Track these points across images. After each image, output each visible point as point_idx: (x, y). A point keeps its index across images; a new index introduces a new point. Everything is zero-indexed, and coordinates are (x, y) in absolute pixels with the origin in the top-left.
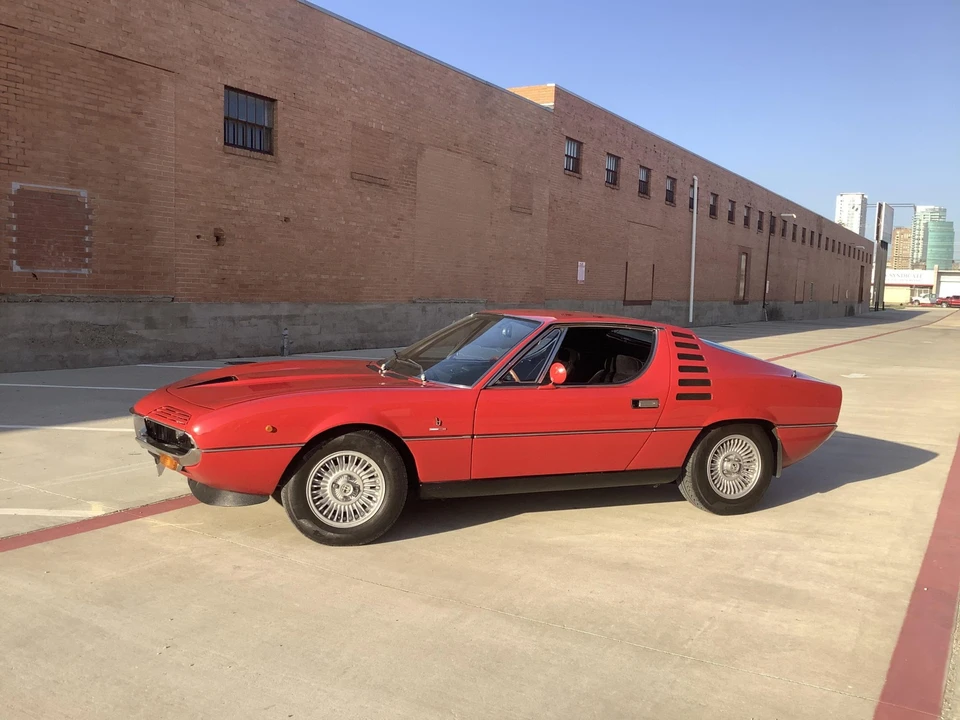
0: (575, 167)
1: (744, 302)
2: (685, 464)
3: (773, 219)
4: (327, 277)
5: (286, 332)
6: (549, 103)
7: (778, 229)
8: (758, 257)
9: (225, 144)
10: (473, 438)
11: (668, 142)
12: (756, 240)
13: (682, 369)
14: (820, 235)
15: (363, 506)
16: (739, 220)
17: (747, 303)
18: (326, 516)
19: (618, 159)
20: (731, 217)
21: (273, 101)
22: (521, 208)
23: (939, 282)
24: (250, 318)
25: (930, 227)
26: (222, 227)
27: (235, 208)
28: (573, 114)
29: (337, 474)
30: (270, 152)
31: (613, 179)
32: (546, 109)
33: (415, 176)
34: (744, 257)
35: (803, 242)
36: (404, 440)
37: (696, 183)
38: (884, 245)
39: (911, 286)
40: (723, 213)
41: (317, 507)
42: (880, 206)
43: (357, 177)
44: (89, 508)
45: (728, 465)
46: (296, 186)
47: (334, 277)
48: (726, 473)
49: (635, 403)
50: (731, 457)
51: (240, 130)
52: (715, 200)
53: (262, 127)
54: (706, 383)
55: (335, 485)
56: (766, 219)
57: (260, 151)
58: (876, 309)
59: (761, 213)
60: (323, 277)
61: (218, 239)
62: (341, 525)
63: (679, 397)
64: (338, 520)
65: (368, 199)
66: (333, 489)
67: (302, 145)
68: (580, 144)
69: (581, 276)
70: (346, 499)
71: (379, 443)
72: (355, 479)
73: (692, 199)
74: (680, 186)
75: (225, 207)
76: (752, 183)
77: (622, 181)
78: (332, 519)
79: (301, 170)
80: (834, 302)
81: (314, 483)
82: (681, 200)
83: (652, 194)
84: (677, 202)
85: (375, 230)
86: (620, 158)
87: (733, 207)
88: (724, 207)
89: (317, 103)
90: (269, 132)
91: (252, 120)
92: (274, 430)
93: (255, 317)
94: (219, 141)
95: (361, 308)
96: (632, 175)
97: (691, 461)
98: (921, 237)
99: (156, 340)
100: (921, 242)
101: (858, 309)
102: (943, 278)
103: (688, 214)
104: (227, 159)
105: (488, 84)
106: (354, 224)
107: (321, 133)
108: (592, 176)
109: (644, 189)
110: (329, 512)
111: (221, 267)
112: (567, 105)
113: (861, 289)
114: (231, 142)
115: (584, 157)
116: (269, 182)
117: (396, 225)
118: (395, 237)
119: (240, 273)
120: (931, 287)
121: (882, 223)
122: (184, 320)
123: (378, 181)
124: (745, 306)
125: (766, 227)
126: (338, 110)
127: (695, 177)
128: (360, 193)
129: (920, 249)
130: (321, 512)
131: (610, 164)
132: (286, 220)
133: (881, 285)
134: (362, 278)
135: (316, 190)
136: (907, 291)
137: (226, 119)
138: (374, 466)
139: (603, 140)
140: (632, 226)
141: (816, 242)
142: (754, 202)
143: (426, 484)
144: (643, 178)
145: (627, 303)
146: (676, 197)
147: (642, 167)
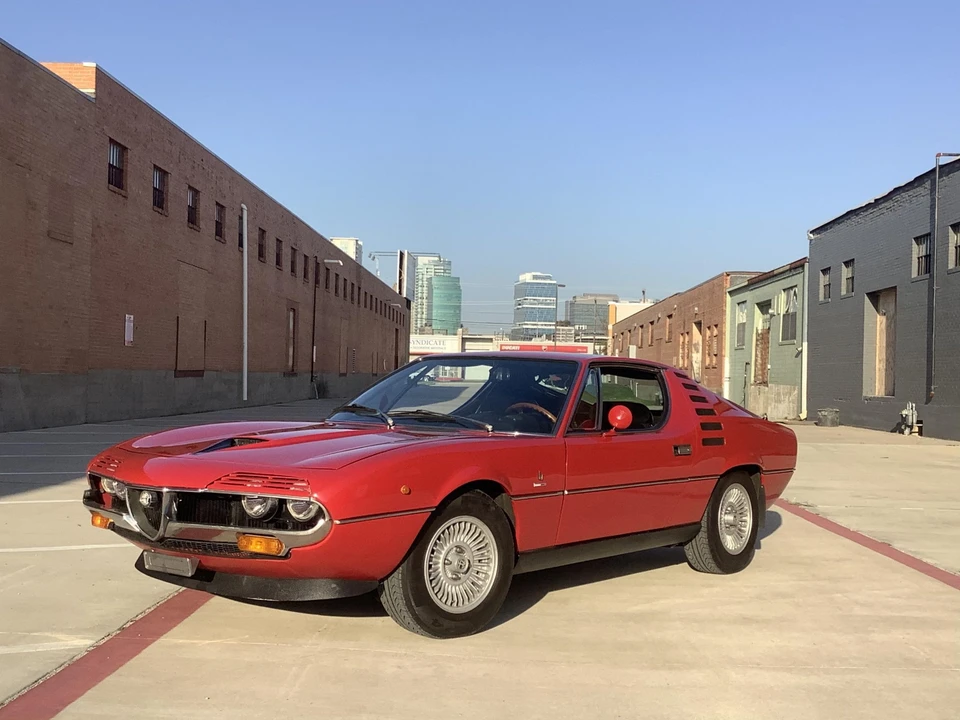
0: (117, 177)
1: (292, 373)
2: (702, 519)
3: (317, 264)
6: (89, 89)
7: (322, 279)
8: (305, 314)
10: (565, 494)
11: (216, 157)
12: (301, 291)
13: (698, 412)
14: (359, 288)
15: (475, 584)
16: (287, 265)
17: (295, 375)
18: (441, 599)
19: (164, 174)
20: (279, 262)
22: (59, 234)
23: (463, 350)
25: (434, 282)
28: (115, 108)
31: (160, 199)
32: (85, 97)
34: (291, 314)
35: (345, 296)
37: (245, 213)
38: (408, 303)
40: (271, 256)
41: (434, 588)
42: (402, 254)
45: (730, 518)
49: (676, 448)
52: (262, 237)
55: (446, 560)
56: (311, 265)
59: (306, 258)
62: (457, 610)
63: (705, 442)
64: (452, 604)
66: (444, 566)
68: (123, 149)
69: (129, 336)
73: (241, 235)
74: (230, 218)
76: (297, 218)
77: (170, 205)
78: (447, 604)
80: (374, 375)
82: (230, 234)
83: (202, 224)
84: (227, 237)
86: (166, 173)
87: (280, 248)
88: (271, 248)
96: (179, 197)
98: (425, 295)
102: (468, 345)
103: (238, 254)
105: (20, 55)
108: (138, 194)
109: (193, 218)
112: (110, 94)
113: (396, 358)
115: (129, 168)
121: (405, 276)
124: (294, 379)
125: (311, 275)
127: (244, 206)
131: (156, 181)
138: (487, 532)
139: (149, 147)
140: (183, 266)
141: (356, 297)
142: (299, 243)
143: (523, 553)
144: (190, 202)
145: (179, 374)
146: (226, 230)
147: (190, 187)
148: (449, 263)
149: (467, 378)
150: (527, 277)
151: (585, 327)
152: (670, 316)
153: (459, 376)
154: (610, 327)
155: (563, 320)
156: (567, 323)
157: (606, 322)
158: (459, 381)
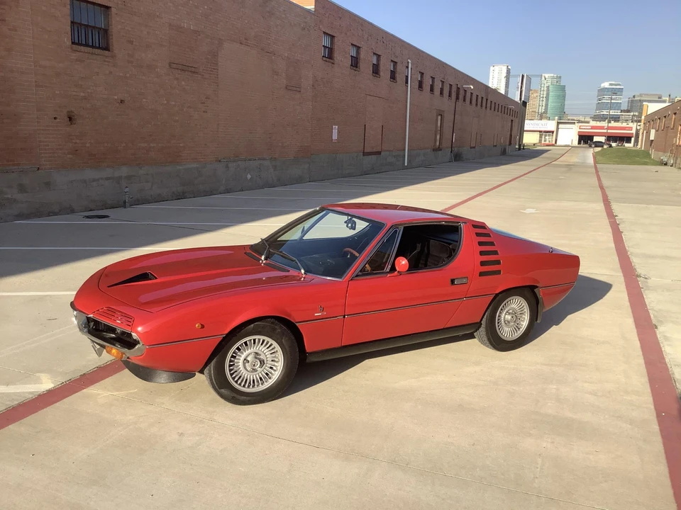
0: (330, 54)
1: (439, 149)
2: (481, 320)
3: (458, 89)
4: (155, 145)
5: (127, 190)
6: (311, 6)
7: (461, 97)
8: (449, 117)
9: (73, 43)
10: (344, 317)
11: (392, 35)
12: (447, 104)
13: (482, 253)
14: (487, 100)
15: (267, 374)
16: (437, 91)
17: (441, 150)
18: (240, 384)
19: (358, 48)
20: (432, 90)
21: (108, 8)
22: (293, 87)
23: (558, 128)
24: (98, 180)
25: (550, 89)
26: (73, 109)
27: (82, 94)
28: (327, 15)
29: (247, 352)
30: (107, 49)
31: (355, 63)
32: (308, 11)
33: (217, 64)
34: (439, 117)
35: (477, 105)
36: (297, 324)
37: (410, 65)
38: (525, 104)
39: (540, 132)
40: (427, 87)
41: (234, 378)
42: (523, 76)
43: (174, 66)
44: (38, 381)
45: (508, 317)
46: (128, 75)
47: (160, 145)
48: (507, 322)
49: (453, 281)
50: (511, 311)
51: (83, 32)
52: (422, 77)
53: (100, 29)
54: (498, 262)
55: (246, 360)
56: (454, 89)
57: (99, 48)
58: (519, 149)
59: (451, 85)
60: (152, 145)
61: (70, 119)
62: (251, 390)
63: (481, 274)
64: (249, 386)
65: (183, 83)
66: (244, 364)
67: (131, 42)
68: (332, 37)
69: (335, 136)
70: (255, 370)
71: (279, 328)
72: (260, 355)
73: (407, 77)
74: (399, 67)
75: (74, 93)
76: (445, 64)
77: (362, 65)
78: (244, 386)
79: (132, 62)
80: (494, 146)
81: (231, 361)
82: (400, 77)
83: (381, 74)
84: (398, 79)
85: (189, 107)
86: (360, 47)
87: (433, 81)
88: (427, 82)
89: (142, 9)
90: (105, 32)
91: (92, 24)
92: (203, 326)
93: (102, 179)
94: (67, 41)
95: (181, 168)
96: (367, 60)
97: (485, 317)
98: (545, 96)
99: (27, 201)
100: (544, 99)
101: (509, 150)
102: (560, 126)
103: (405, 88)
104: (74, 56)
106: (173, 103)
107: (146, 33)
108: (341, 61)
109: (376, 70)
110: (242, 381)
111: (74, 141)
112: (324, 8)
113: (511, 135)
114: (76, 41)
115: (336, 47)
116: (107, 72)
117: (204, 103)
118: (204, 112)
119: (88, 145)
120: (553, 132)
121: (524, 88)
122: (48, 184)
123: (190, 69)
125: (454, 95)
126: (158, 14)
127: (409, 61)
128: (177, 79)
129: (544, 104)
130: (236, 382)
131: (353, 52)
132: (122, 101)
133: (522, 131)
134: (181, 145)
135: (144, 78)
136: (537, 135)
137: (73, 23)
138: (275, 344)
139: (348, 34)
140: (369, 97)
141: (484, 104)
142: (446, 77)
143: (310, 353)
144: (375, 62)
145: (365, 154)
146: (397, 75)
147: (374, 54)
148: (560, 77)
149: (558, 143)
150: (606, 85)
151: (636, 114)
152: (675, 114)
153: (554, 143)
154: (643, 117)
155: (626, 109)
156: (628, 111)
157: (641, 114)
158: (553, 145)
